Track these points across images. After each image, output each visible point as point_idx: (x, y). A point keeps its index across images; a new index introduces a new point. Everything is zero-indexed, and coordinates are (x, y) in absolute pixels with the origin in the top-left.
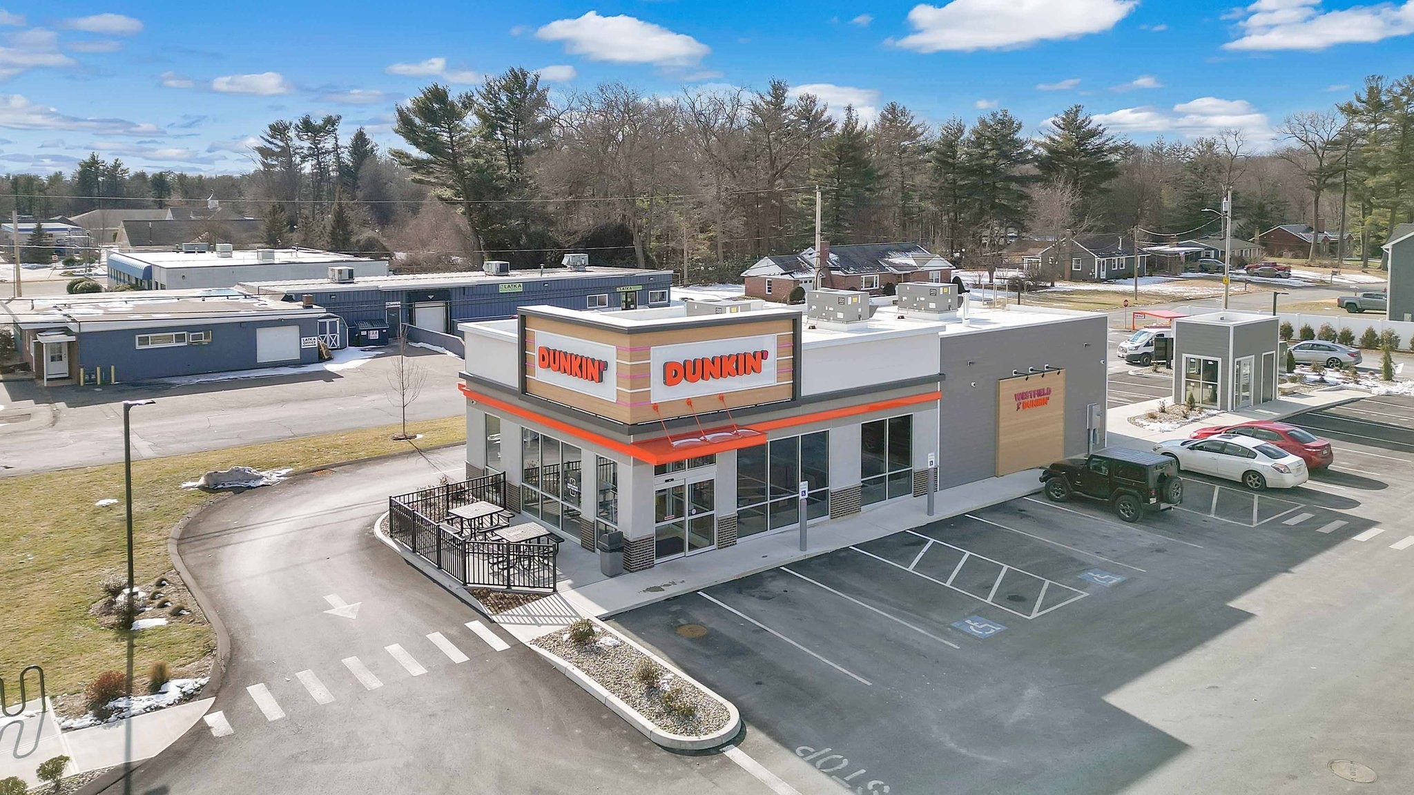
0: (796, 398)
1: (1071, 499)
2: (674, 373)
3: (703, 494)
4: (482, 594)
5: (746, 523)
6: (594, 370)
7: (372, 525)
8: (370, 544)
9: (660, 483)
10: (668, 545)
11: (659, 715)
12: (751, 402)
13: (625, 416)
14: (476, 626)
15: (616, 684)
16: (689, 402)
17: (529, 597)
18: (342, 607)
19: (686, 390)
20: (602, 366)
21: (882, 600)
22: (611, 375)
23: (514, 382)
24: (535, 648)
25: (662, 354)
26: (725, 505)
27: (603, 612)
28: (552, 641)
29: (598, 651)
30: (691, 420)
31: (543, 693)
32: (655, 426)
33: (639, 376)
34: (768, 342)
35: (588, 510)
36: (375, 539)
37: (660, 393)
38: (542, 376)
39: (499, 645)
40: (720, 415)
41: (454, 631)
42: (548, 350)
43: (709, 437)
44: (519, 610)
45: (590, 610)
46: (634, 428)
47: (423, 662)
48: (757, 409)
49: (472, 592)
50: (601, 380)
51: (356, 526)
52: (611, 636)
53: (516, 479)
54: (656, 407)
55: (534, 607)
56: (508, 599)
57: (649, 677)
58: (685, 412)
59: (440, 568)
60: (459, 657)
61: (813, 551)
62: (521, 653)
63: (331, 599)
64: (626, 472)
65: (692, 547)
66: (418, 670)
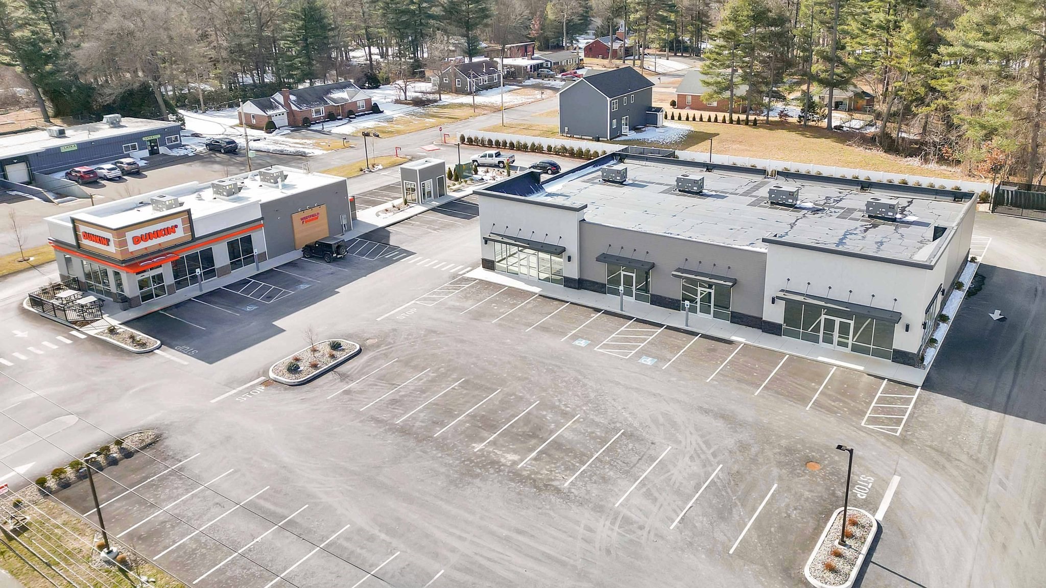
0: (194, 239)
1: (311, 257)
2: (137, 240)
3: (159, 278)
4: (75, 323)
5: (180, 284)
6: (106, 242)
7: (22, 304)
8: (24, 312)
9: (139, 277)
10: (147, 297)
11: (135, 346)
12: (172, 244)
13: (120, 258)
14: (74, 333)
15: (124, 340)
16: (146, 248)
17: (92, 321)
18: (19, 334)
19: (143, 245)
20: (108, 240)
21: (223, 304)
22: (112, 243)
23: (74, 243)
24: (96, 336)
25: (129, 235)
26: (169, 280)
27: (120, 322)
28: (103, 333)
29: (118, 333)
30: (147, 255)
31: (99, 347)
32: (133, 259)
33: (123, 243)
34: (178, 221)
35: (113, 288)
36: (25, 309)
37: (132, 247)
38: (85, 242)
39: (83, 337)
40: (159, 251)
41: (66, 335)
42: (86, 233)
43: (155, 260)
44: (89, 326)
45: (115, 323)
46: (124, 262)
47: (56, 345)
48: (176, 246)
49: (70, 322)
50: (108, 245)
51: (15, 305)
52: (122, 329)
53: (83, 279)
54: (132, 252)
55: (94, 324)
56: (85, 323)
57: (132, 337)
58: (145, 252)
59: (56, 316)
60: (69, 342)
61: (204, 292)
62: (92, 339)
63: (15, 332)
64: (124, 276)
65: (157, 296)
66: (55, 347)
